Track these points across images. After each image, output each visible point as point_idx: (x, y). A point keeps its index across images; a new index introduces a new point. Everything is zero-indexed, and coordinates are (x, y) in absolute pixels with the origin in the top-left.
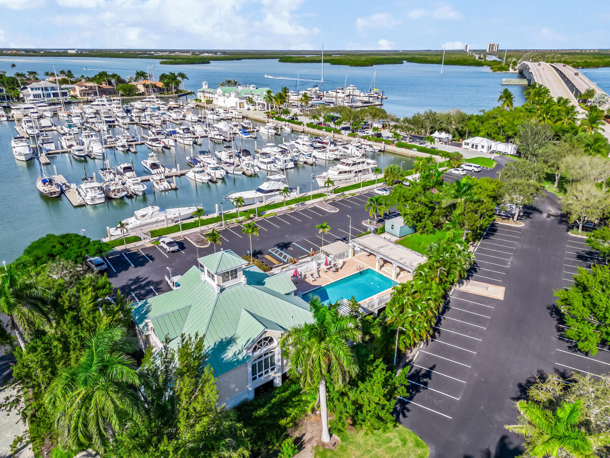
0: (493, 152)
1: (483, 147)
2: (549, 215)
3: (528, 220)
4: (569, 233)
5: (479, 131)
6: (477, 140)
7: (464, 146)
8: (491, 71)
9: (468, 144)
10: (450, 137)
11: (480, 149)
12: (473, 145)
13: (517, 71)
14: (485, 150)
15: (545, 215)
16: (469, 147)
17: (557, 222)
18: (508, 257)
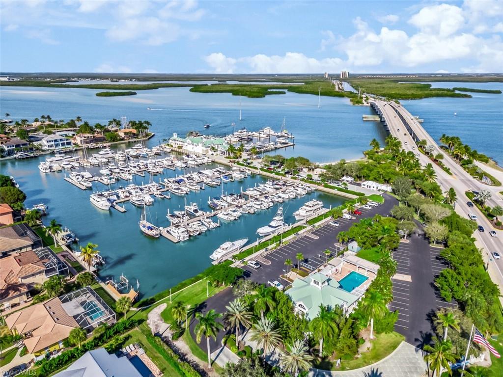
0: (379, 190)
1: (374, 187)
2: (419, 235)
3: (410, 238)
4: (430, 245)
5: (369, 176)
6: (370, 183)
7: (362, 186)
8: (351, 103)
9: (365, 185)
10: (353, 179)
11: (372, 188)
12: (368, 186)
13: (369, 105)
14: (375, 189)
15: (417, 235)
16: (366, 187)
17: (423, 238)
18: (407, 260)
